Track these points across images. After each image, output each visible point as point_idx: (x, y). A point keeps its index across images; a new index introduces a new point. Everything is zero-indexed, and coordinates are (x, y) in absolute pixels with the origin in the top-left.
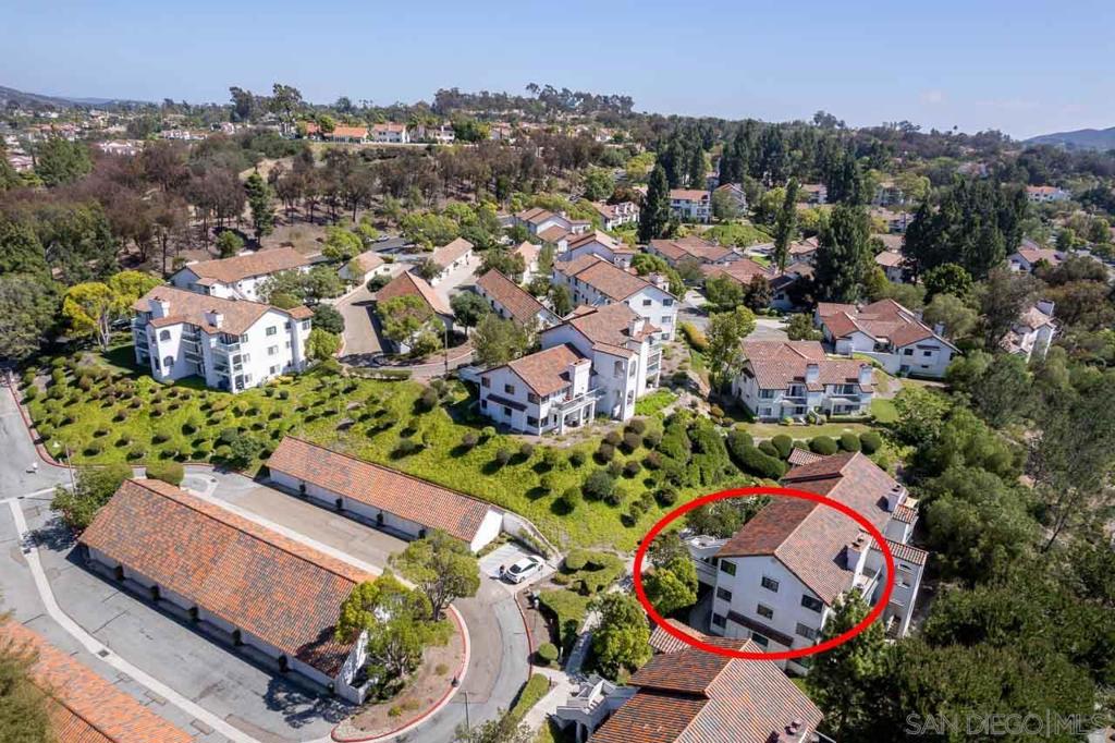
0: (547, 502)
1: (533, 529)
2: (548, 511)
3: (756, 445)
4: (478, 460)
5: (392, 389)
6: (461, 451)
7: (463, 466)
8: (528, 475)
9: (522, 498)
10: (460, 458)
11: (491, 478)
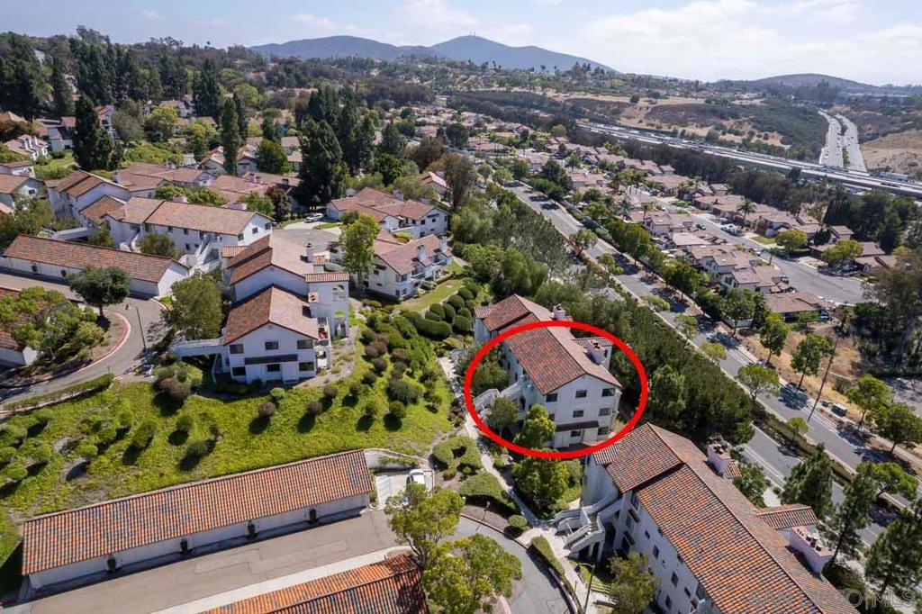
0: (379, 425)
1: (388, 453)
2: (387, 433)
3: (423, 316)
4: (286, 424)
5: (104, 402)
6: (260, 424)
7: (274, 437)
8: (346, 412)
9: (356, 434)
10: (265, 432)
11: (314, 433)
